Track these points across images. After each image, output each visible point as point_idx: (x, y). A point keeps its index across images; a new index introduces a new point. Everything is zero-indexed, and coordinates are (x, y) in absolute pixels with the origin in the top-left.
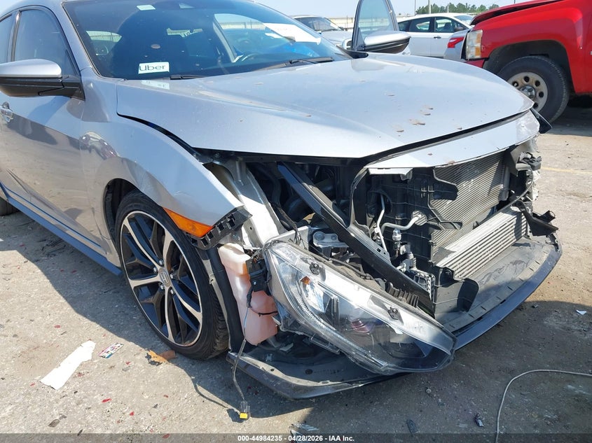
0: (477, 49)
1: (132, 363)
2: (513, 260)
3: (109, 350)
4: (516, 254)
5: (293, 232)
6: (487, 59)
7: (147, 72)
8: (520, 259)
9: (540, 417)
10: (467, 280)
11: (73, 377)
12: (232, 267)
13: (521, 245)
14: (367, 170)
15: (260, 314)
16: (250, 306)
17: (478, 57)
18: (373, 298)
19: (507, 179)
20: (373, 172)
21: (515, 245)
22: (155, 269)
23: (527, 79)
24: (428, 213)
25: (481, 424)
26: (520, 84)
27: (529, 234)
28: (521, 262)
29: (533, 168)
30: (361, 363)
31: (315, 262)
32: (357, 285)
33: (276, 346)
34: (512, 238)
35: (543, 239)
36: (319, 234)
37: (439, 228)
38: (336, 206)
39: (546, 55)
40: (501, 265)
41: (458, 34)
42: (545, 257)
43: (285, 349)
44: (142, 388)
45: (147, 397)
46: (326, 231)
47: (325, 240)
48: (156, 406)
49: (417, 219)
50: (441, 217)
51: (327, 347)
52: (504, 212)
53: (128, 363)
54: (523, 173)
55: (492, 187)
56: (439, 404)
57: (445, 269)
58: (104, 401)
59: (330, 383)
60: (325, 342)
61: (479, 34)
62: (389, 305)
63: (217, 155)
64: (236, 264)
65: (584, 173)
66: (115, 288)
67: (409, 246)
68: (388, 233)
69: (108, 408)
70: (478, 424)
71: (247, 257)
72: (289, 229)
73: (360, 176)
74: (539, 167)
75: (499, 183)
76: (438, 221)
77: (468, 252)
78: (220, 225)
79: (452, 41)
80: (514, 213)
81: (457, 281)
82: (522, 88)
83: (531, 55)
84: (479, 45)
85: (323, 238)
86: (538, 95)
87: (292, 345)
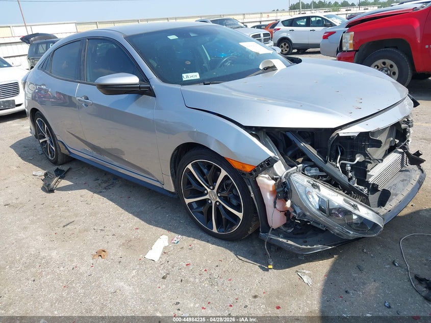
0: (350, 44)
1: (193, 245)
2: (402, 179)
3: (175, 239)
4: (402, 176)
5: (296, 167)
6: (357, 51)
7: (188, 79)
8: (405, 178)
9: (427, 260)
10: (384, 189)
11: (162, 254)
12: (265, 187)
13: (404, 171)
14: (338, 134)
15: (281, 211)
16: (275, 207)
17: (352, 49)
18: (344, 200)
19: (394, 134)
20: (341, 135)
21: (401, 171)
22: (206, 192)
23: (384, 63)
24: (365, 155)
25: (397, 265)
26: (380, 67)
27: (408, 164)
28: (406, 180)
29: (409, 126)
30: (337, 234)
31: (314, 182)
32: (336, 194)
33: (284, 229)
34: (399, 166)
35: (415, 167)
36: (308, 168)
37: (371, 163)
38: (319, 152)
39: (396, 48)
40: (395, 182)
41: (330, 29)
42: (418, 177)
43: (290, 231)
44: (205, 257)
45: (210, 262)
46: (312, 166)
47: (311, 171)
48: (217, 266)
49: (359, 158)
50: (372, 157)
51: (320, 227)
52: (395, 152)
53: (190, 246)
54: (405, 129)
55: (387, 138)
56: (372, 257)
57: (374, 184)
58: (187, 265)
59: (320, 246)
60: (318, 224)
61: (352, 35)
62: (353, 203)
63: (254, 129)
64: (268, 185)
65: (427, 125)
66: (161, 206)
67: (353, 173)
68: (343, 166)
69: (191, 268)
70: (395, 265)
71: (273, 182)
72: (292, 167)
73: (333, 137)
74: (412, 126)
75: (391, 137)
76: (370, 159)
77: (380, 175)
78: (261, 165)
79: (325, 34)
80: (400, 153)
81: (379, 191)
82: (381, 70)
83: (386, 47)
84: (351, 42)
85: (310, 170)
86: (392, 73)
87: (293, 229)
